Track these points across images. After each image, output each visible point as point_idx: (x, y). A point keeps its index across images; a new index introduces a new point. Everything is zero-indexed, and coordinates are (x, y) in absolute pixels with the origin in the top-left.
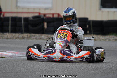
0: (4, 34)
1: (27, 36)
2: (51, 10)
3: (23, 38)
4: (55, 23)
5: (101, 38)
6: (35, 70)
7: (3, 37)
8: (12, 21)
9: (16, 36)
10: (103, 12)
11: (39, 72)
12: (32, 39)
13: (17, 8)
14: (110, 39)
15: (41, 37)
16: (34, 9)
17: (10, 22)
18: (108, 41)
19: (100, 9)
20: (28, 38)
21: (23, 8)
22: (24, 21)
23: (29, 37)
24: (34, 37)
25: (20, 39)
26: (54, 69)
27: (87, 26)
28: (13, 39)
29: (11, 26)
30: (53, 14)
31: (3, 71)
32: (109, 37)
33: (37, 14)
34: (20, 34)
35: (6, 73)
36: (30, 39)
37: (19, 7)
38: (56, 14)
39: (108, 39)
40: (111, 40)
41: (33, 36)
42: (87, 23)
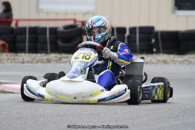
0: (18, 56)
1: (56, 57)
3: (49, 61)
5: (175, 59)
6: (69, 112)
7: (17, 60)
8: (30, 34)
9: (37, 59)
10: (178, 16)
11: (75, 116)
12: (63, 63)
13: (39, 13)
14: (190, 61)
16: (66, 14)
17: (27, 35)
18: (188, 64)
19: (173, 12)
20: (56, 61)
21: (48, 13)
22: (50, 34)
23: (58, 59)
24: (66, 59)
25: (44, 63)
26: (99, 111)
27: (153, 41)
28: (32, 62)
29: (29, 42)
31: (16, 115)
32: (189, 58)
33: (71, 23)
34: (44, 54)
35: (21, 118)
36: (60, 63)
37: (42, 10)
39: (187, 61)
40: (192, 63)
41: (65, 57)
42: (153, 36)
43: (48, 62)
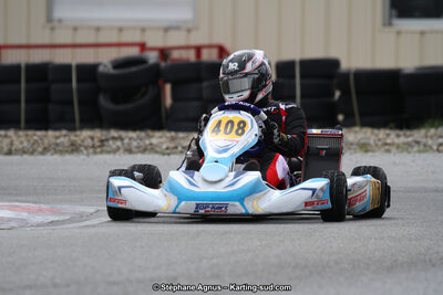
1: (92, 138)
2: (189, 31)
3: (74, 148)
4: (205, 84)
5: (389, 141)
8: (27, 81)
9: (46, 142)
10: (399, 33)
12: (109, 152)
13: (53, 29)
14: (425, 145)
15: (147, 142)
16: (121, 30)
17: (23, 85)
18: (419, 152)
19: (390, 24)
20: (93, 147)
21: (75, 29)
22: (78, 81)
23: (98, 144)
24: (119, 143)
25: (61, 153)
27: (338, 94)
28: (32, 153)
29: (27, 101)
30: (198, 49)
32: (426, 136)
33: (134, 52)
34: (64, 132)
36: (102, 152)
37: (60, 21)
38: (210, 46)
39: (418, 143)
40: (431, 148)
41: (114, 138)
42: (335, 81)
43: (72, 152)
